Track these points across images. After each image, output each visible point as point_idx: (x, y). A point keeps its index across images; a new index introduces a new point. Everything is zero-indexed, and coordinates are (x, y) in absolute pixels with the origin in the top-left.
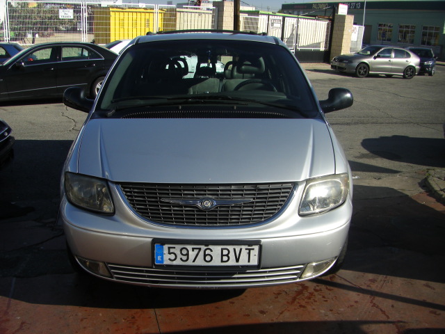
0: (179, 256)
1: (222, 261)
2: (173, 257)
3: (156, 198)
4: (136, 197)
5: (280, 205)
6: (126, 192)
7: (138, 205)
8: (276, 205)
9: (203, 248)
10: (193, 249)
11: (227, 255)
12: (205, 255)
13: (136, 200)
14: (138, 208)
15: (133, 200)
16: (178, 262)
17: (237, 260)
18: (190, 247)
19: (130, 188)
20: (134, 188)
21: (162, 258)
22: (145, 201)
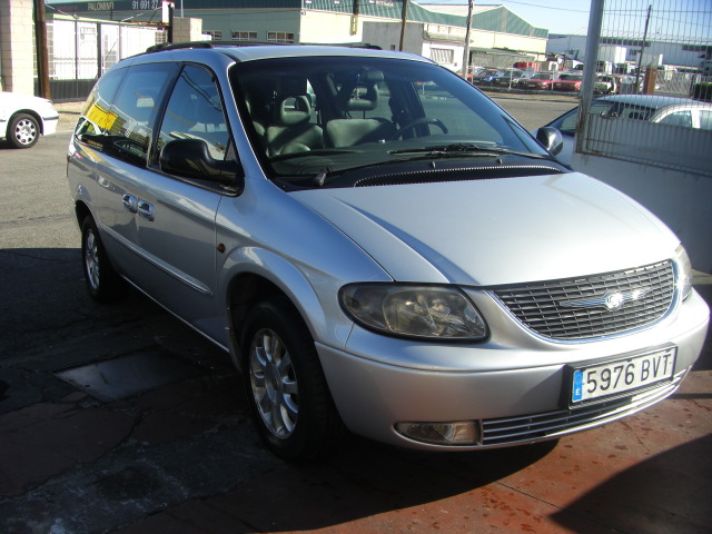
0: (600, 383)
1: (642, 379)
2: (592, 386)
3: (551, 303)
4: (522, 305)
6: (504, 300)
7: (529, 317)
9: (626, 364)
10: (615, 369)
11: (647, 370)
12: (627, 375)
13: (525, 311)
14: (531, 323)
15: (519, 312)
16: (597, 393)
17: (655, 374)
18: (613, 367)
19: (509, 293)
20: (515, 293)
21: (580, 392)
22: (537, 310)
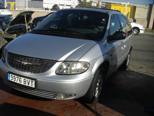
0: (14, 79)
1: (24, 84)
2: (12, 78)
3: (14, 58)
5: (48, 68)
6: (8, 55)
8: (46, 68)
9: (19, 77)
10: (17, 77)
11: (26, 82)
12: (20, 80)
13: (9, 58)
14: (9, 61)
16: (13, 81)
17: (29, 84)
18: (16, 76)
20: (10, 55)
22: (11, 59)
